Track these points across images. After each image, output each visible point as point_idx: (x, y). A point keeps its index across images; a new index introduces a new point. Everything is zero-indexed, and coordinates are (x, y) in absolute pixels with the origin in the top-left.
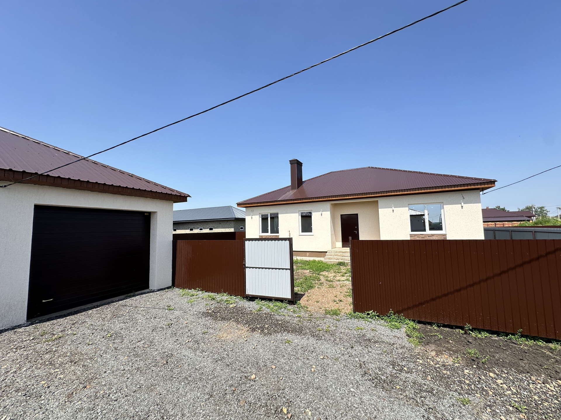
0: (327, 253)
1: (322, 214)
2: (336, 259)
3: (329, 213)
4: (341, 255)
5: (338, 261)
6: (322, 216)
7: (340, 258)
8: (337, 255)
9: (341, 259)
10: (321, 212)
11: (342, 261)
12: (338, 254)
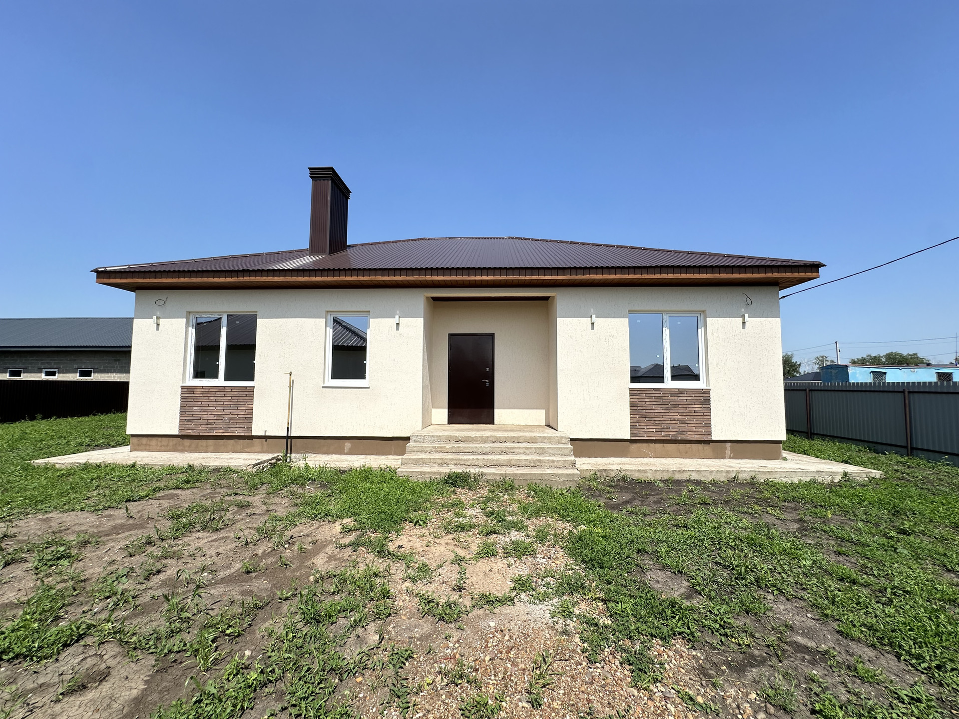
0: (411, 444)
1: (398, 324)
2: (440, 462)
3: (420, 321)
4: (453, 450)
5: (446, 470)
6: (398, 329)
7: (451, 460)
8: (441, 448)
9: (455, 462)
10: (397, 317)
11: (459, 470)
12: (445, 447)
